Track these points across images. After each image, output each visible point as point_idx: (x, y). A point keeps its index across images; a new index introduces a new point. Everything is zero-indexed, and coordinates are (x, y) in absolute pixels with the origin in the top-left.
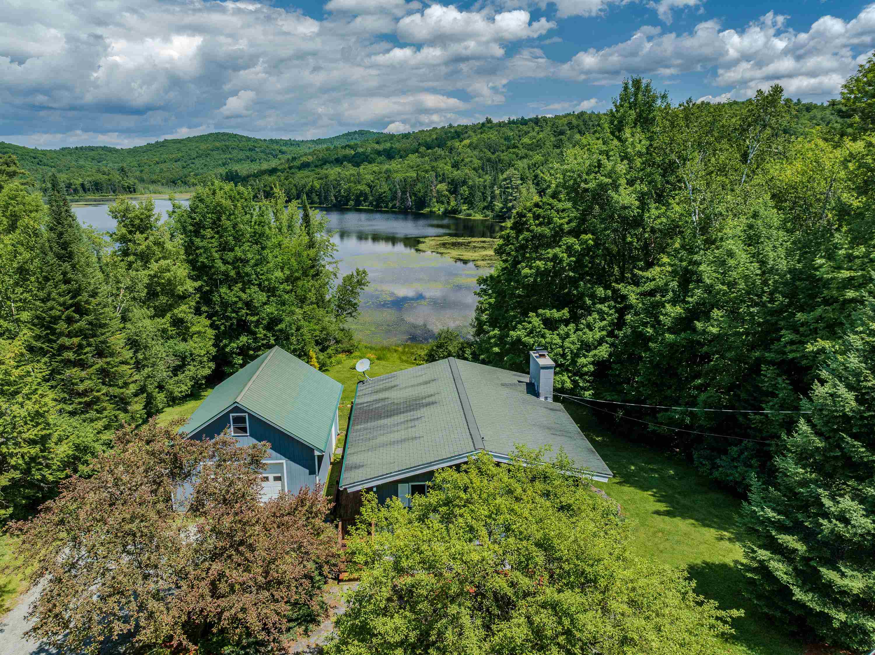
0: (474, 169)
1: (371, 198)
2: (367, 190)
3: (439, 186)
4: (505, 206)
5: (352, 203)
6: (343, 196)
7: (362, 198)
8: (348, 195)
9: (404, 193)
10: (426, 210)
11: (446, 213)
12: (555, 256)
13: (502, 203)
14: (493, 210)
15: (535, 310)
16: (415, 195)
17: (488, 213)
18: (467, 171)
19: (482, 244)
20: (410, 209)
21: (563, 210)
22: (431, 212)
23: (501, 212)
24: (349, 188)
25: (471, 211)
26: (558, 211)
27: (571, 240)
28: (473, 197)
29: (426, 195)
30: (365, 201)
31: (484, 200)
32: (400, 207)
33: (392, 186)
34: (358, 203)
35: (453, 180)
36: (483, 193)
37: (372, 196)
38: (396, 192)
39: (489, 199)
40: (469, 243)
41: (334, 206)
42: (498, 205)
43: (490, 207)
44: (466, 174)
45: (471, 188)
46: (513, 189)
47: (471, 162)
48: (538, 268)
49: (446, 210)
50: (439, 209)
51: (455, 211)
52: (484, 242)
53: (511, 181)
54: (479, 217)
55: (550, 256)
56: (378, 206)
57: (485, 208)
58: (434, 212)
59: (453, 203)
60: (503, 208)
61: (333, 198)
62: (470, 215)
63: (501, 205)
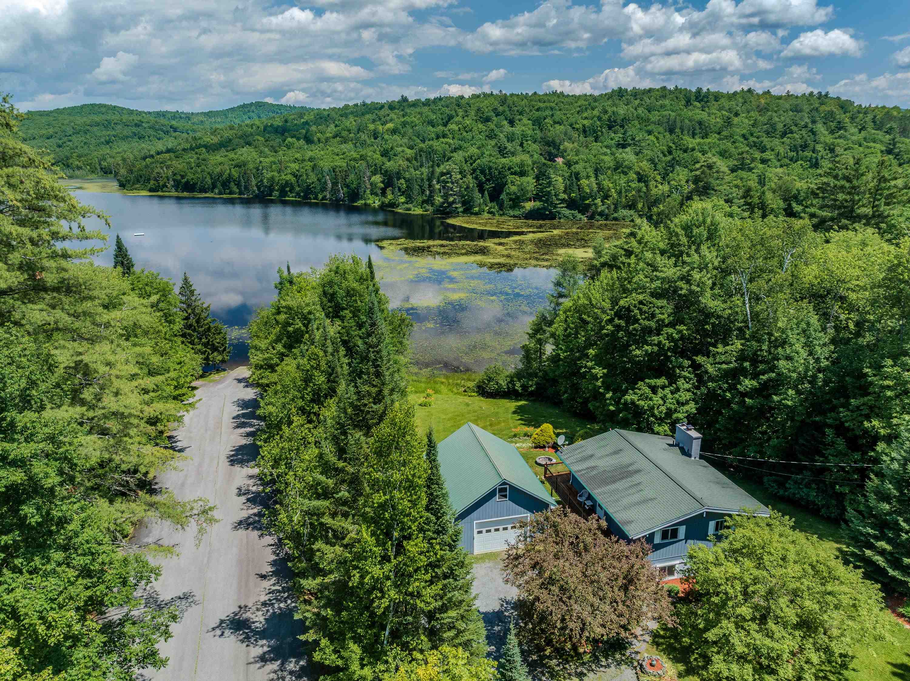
0: (408, 160)
1: (298, 189)
2: (293, 180)
3: (373, 178)
4: (446, 200)
5: (276, 193)
6: (266, 186)
7: (288, 189)
8: (272, 185)
9: (335, 184)
10: (360, 203)
11: (383, 207)
12: (660, 342)
13: (442, 197)
14: (432, 205)
15: (642, 380)
16: (348, 186)
17: (428, 207)
18: (401, 162)
19: (442, 250)
20: (342, 201)
21: (662, 307)
22: (365, 204)
23: (441, 206)
24: (273, 178)
25: (410, 206)
26: (658, 308)
27: (670, 330)
28: (411, 191)
29: (359, 186)
30: (291, 191)
31: (423, 193)
32: (331, 199)
33: (320, 176)
34: (283, 192)
35: (386, 171)
36: (421, 187)
37: (299, 186)
38: (325, 183)
39: (428, 193)
40: (429, 247)
41: (256, 196)
42: (438, 199)
43: (429, 201)
44: (400, 166)
45: (407, 181)
46: (453, 183)
47: (403, 151)
48: (646, 351)
49: (383, 203)
50: (375, 202)
51: (393, 205)
52: (442, 246)
53: (451, 176)
54: (418, 211)
55: (656, 342)
56: (306, 197)
57: (424, 202)
58: (369, 205)
59: (390, 197)
60: (444, 203)
61: (255, 188)
62: (409, 209)
63: (441, 200)
